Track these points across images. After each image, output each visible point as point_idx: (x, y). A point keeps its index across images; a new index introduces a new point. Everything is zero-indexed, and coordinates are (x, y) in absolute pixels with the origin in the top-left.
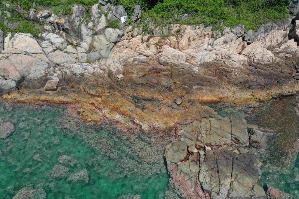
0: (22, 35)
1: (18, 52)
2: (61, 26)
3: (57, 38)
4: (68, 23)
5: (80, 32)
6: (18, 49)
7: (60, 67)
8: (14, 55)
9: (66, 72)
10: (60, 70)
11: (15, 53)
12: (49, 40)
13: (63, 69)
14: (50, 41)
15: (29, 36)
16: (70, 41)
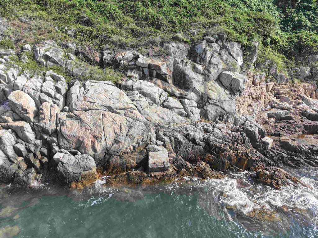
0: (97, 83)
1: (96, 108)
2: (155, 70)
3: (151, 86)
4: (165, 65)
5: (184, 78)
6: (94, 103)
7: (164, 130)
8: (88, 112)
9: (176, 138)
10: (165, 135)
11: (90, 109)
12: (139, 89)
13: (170, 133)
14: (142, 91)
15: (108, 84)
16: (170, 90)
